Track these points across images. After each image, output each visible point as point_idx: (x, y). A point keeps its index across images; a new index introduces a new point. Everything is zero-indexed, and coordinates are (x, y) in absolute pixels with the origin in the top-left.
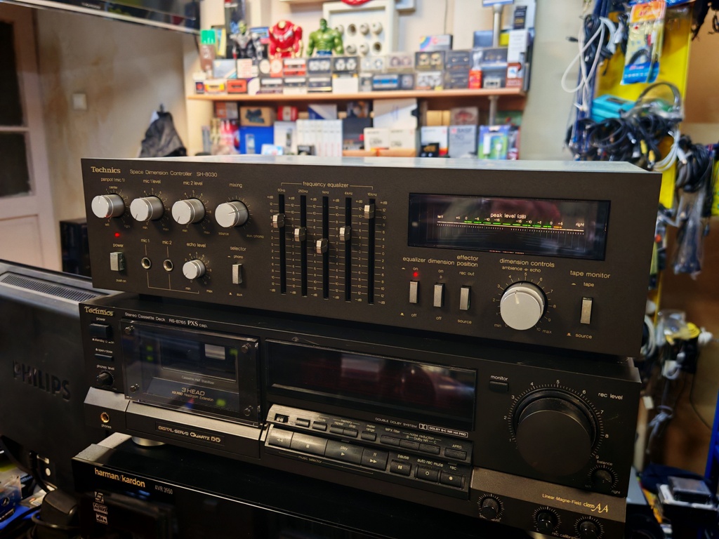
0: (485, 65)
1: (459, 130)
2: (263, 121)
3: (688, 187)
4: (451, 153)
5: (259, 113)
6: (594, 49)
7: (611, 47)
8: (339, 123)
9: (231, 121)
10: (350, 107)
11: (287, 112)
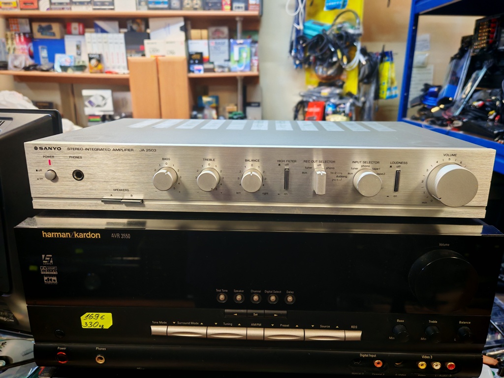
1: (216, 43)
2: (54, 34)
3: (365, 81)
4: (211, 60)
5: (50, 28)
8: (122, 36)
9: (24, 34)
10: (129, 24)
11: (75, 27)
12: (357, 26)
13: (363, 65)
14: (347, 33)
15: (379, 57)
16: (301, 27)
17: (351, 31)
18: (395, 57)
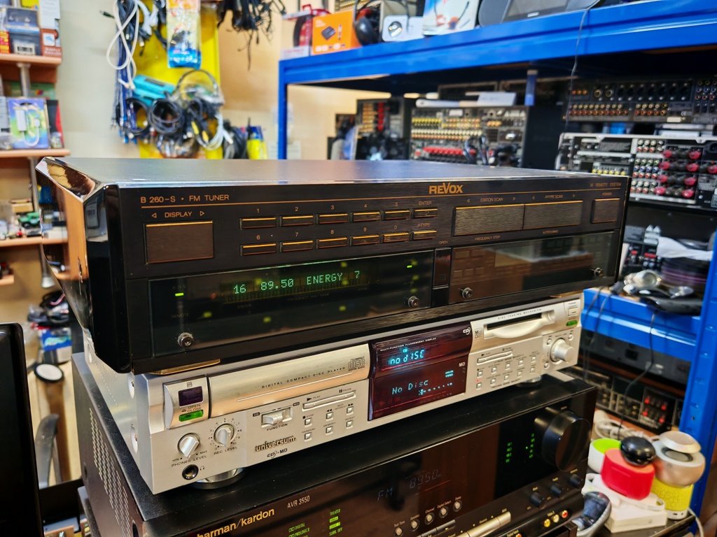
0: (10, 26)
6: (132, 28)
7: (147, 29)
12: (215, 93)
13: (228, 144)
14: (203, 101)
15: (247, 134)
16: (130, 85)
17: (209, 99)
18: (264, 133)
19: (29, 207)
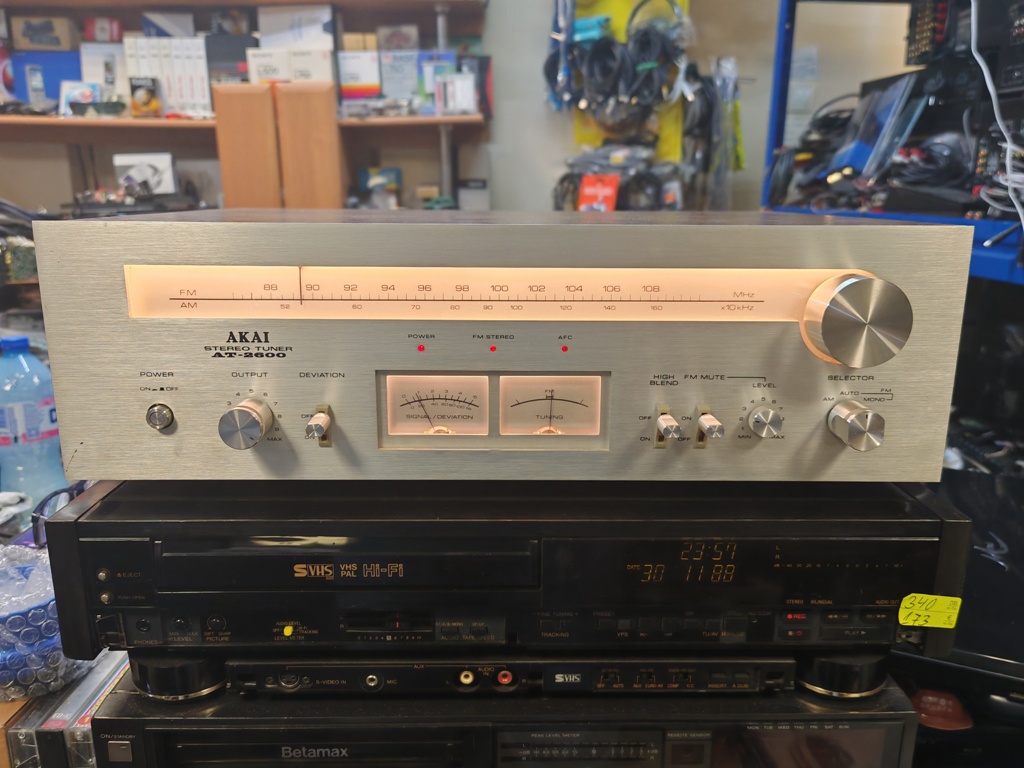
1: (395, 58)
2: (57, 41)
3: (697, 131)
4: (386, 90)
5: (49, 28)
8: (198, 44)
10: (216, 21)
11: (103, 27)
13: (691, 102)
19: (433, 191)
